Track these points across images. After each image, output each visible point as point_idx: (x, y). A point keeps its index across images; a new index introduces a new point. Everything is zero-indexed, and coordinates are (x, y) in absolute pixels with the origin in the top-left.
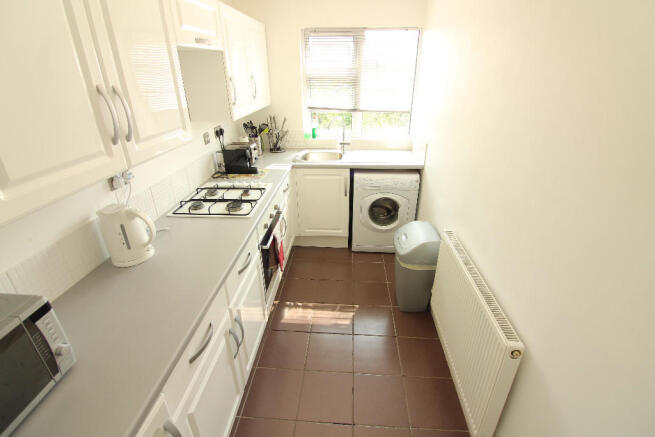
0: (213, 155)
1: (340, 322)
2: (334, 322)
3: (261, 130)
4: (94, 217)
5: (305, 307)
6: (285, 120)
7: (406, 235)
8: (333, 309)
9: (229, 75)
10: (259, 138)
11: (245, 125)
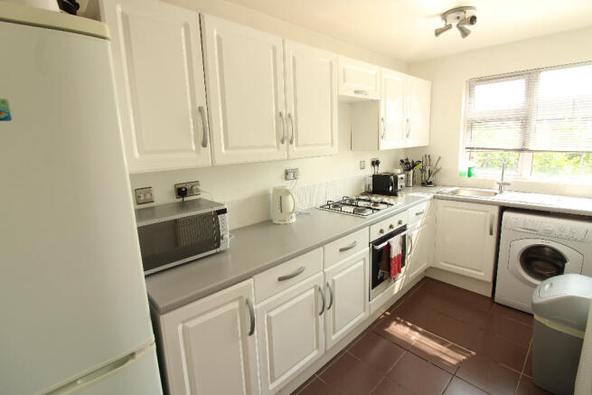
0: (365, 178)
1: (444, 357)
2: (438, 354)
3: (414, 165)
4: (271, 192)
5: (412, 328)
6: (440, 158)
7: (552, 285)
8: (443, 343)
9: (382, 115)
10: (411, 172)
11: (402, 161)
